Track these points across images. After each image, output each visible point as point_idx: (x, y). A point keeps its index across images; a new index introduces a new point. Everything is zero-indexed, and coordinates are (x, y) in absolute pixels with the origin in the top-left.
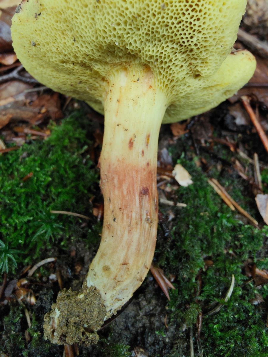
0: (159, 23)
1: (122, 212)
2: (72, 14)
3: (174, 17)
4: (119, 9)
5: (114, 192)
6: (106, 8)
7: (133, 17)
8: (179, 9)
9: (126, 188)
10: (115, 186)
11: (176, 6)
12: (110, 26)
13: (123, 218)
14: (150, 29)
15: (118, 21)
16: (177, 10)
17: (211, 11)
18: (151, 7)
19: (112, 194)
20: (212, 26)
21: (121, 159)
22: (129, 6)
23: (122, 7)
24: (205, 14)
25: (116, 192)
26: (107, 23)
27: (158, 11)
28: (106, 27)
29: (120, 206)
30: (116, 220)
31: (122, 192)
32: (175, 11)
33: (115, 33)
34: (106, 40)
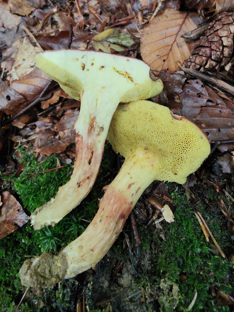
0: (171, 140)
1: (107, 218)
2: (139, 118)
3: (178, 141)
4: (158, 126)
5: (108, 206)
6: (154, 123)
7: (162, 132)
8: (181, 139)
9: (116, 207)
10: (110, 203)
11: (181, 138)
12: (151, 130)
13: (105, 223)
14: (166, 140)
15: (155, 130)
16: (180, 139)
17: (193, 148)
18: (171, 133)
19: (106, 206)
20: (191, 154)
21: (121, 191)
22: (163, 128)
23: (160, 126)
24: (191, 147)
25: (109, 207)
26: (150, 128)
27: (173, 135)
28: (149, 130)
29: (107, 215)
30: (101, 222)
31: (112, 209)
32: (179, 139)
33: (152, 133)
34: (146, 134)
